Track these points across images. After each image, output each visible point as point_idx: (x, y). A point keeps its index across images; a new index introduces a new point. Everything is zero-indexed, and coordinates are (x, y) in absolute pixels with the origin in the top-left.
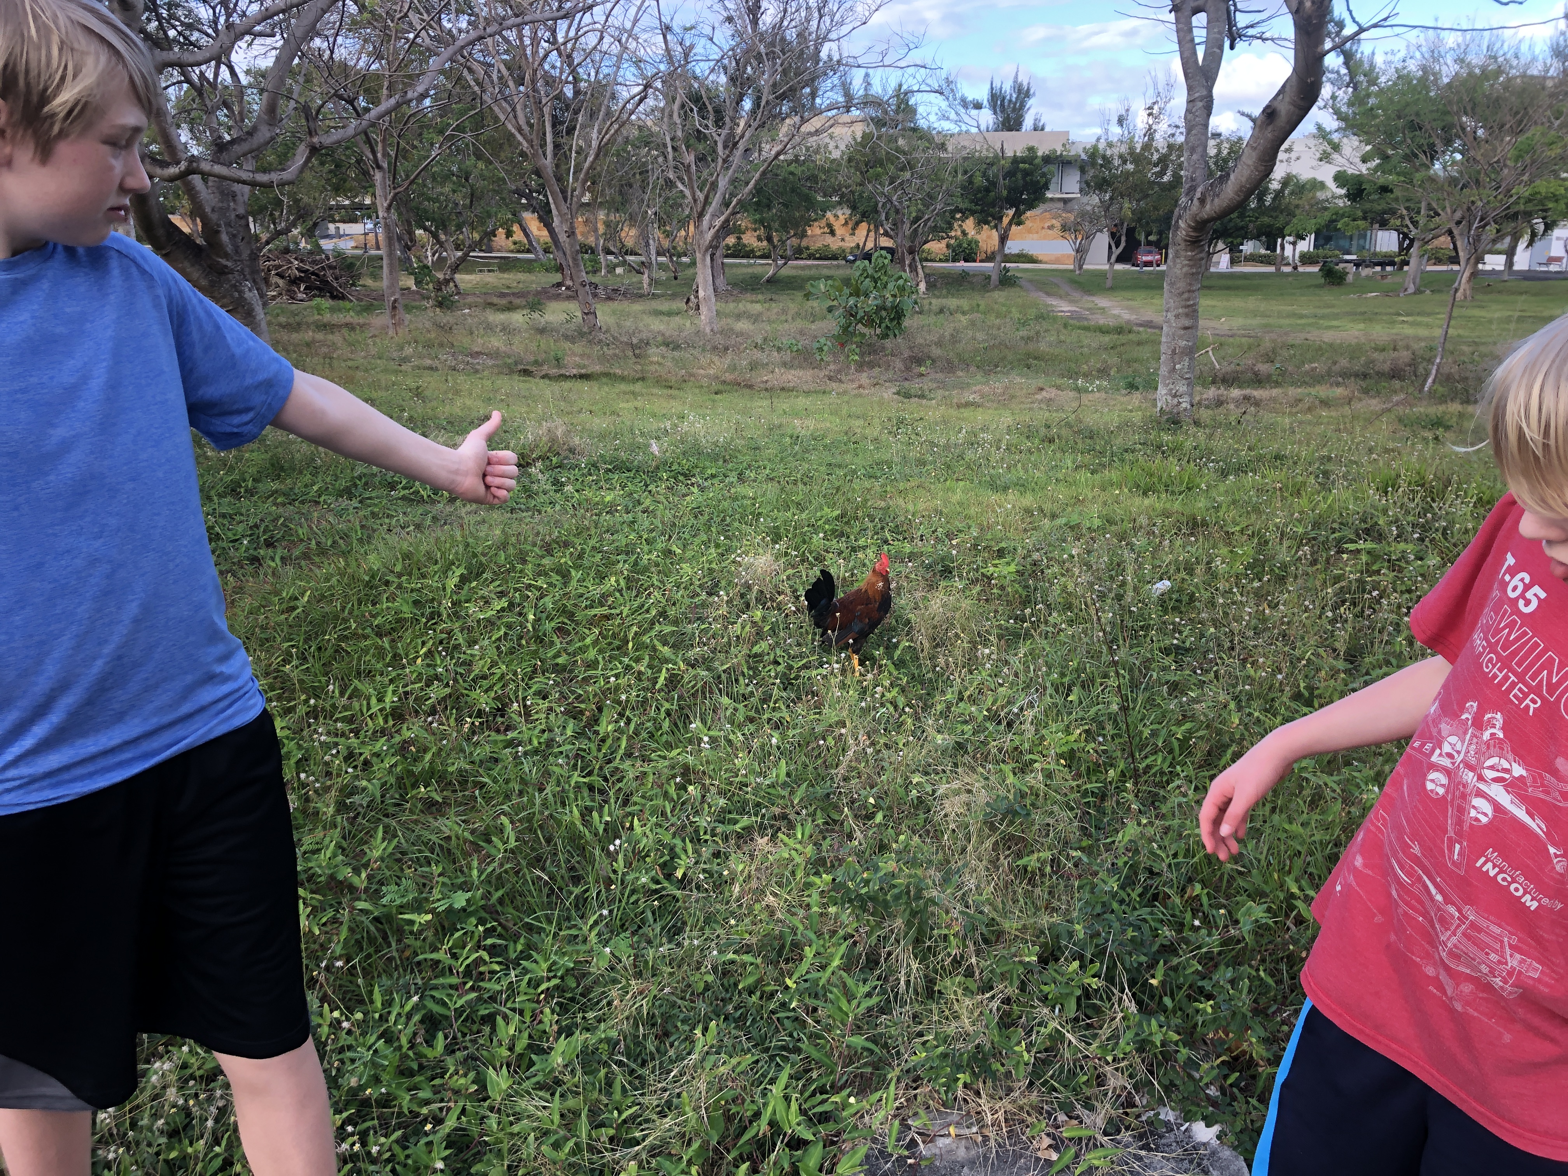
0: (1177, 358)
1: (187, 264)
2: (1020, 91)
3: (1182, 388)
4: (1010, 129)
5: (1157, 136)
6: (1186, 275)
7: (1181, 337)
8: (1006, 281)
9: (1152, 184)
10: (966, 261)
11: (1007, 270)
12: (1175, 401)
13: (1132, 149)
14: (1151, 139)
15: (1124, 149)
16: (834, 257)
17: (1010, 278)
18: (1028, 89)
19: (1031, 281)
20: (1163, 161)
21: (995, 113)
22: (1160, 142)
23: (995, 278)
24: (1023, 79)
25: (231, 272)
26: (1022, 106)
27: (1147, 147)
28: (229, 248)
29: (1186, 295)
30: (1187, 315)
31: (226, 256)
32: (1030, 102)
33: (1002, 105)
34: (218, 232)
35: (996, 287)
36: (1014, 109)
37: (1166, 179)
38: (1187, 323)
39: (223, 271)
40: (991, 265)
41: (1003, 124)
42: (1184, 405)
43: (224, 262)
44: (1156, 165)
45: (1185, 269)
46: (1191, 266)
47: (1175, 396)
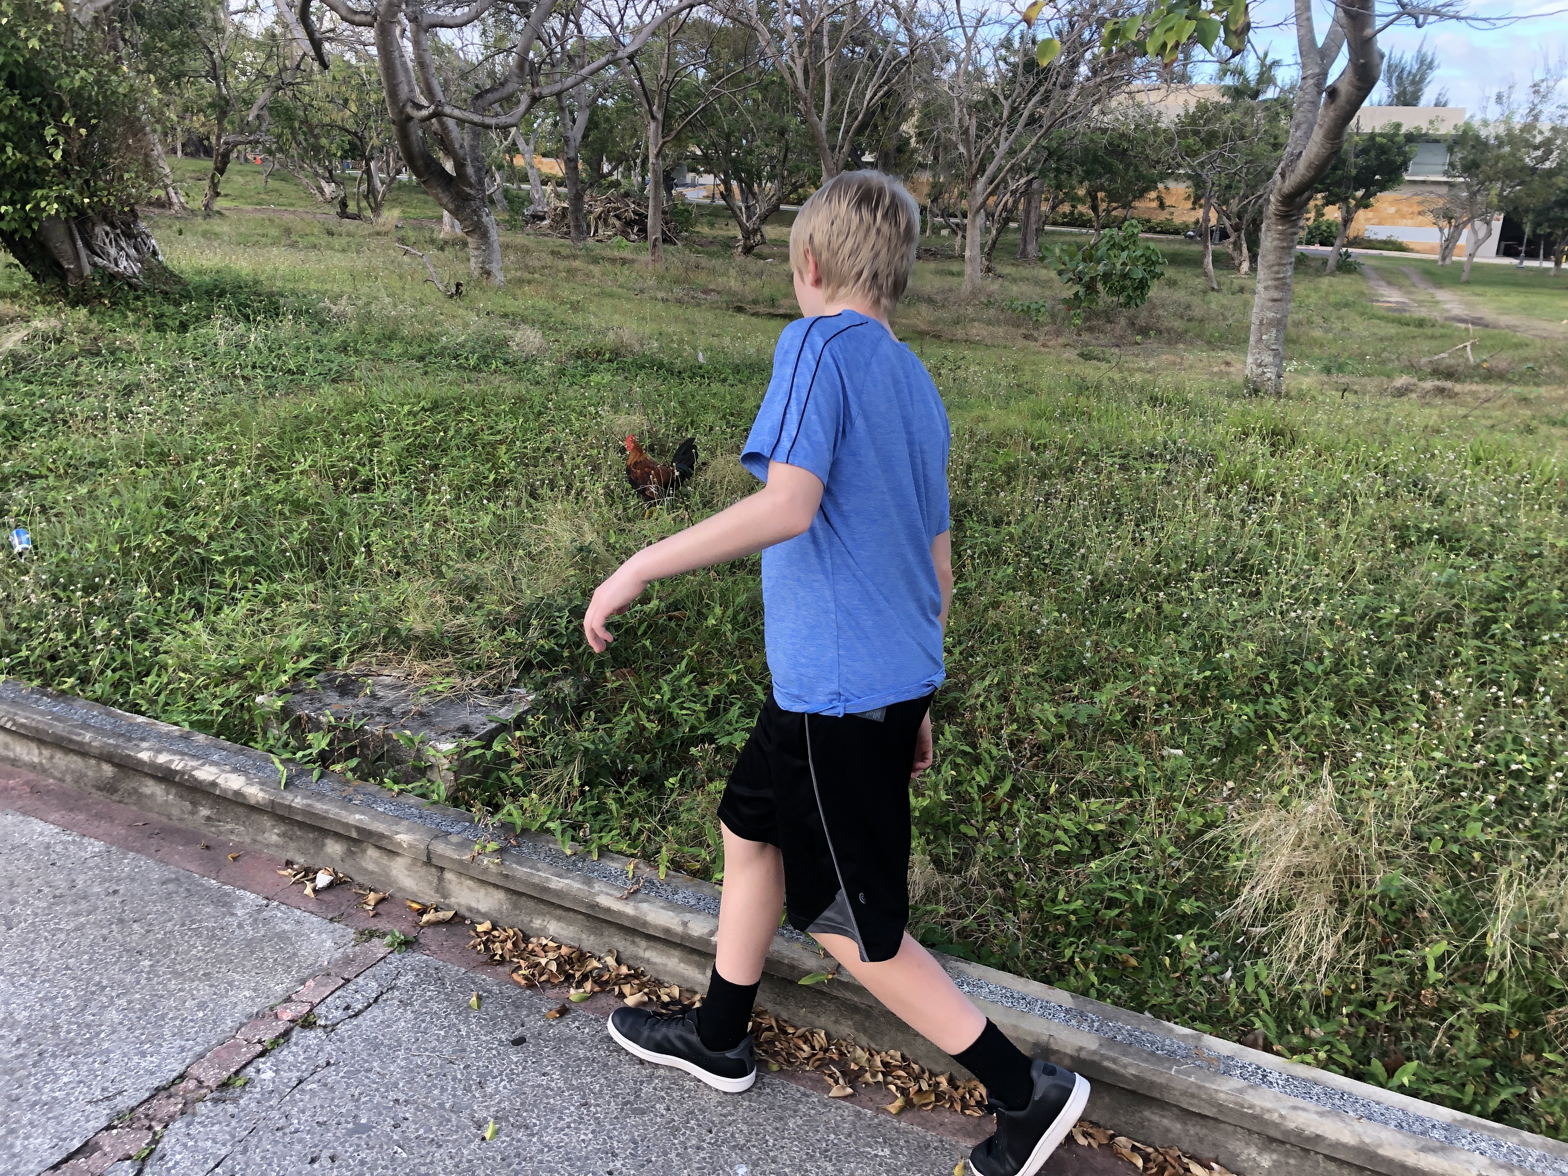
0: (1264, 328)
1: (439, 190)
2: (1422, 63)
3: (1268, 358)
4: (1406, 104)
5: (1543, 118)
6: (1276, 248)
7: (1269, 309)
8: (1345, 266)
9: (1534, 170)
10: (1322, 244)
11: (1348, 255)
12: (1260, 370)
13: (1510, 130)
14: (1536, 118)
15: (1502, 130)
16: (1176, 232)
17: (1350, 264)
18: (1431, 62)
19: (1376, 269)
20: (1547, 145)
21: (1390, 85)
22: (1545, 126)
23: (1332, 262)
24: (1428, 50)
25: (474, 199)
26: (1422, 80)
27: (1529, 128)
28: (473, 179)
29: (1276, 268)
30: (1276, 288)
31: (470, 185)
32: (1432, 76)
33: (1399, 78)
34: (464, 165)
35: (1332, 274)
36: (1413, 82)
37: (1547, 165)
38: (1276, 295)
39: (467, 198)
40: (1330, 249)
41: (1398, 97)
42: (1268, 375)
43: (468, 190)
44: (1536, 148)
45: (1275, 243)
46: (1282, 240)
47: (1260, 365)
